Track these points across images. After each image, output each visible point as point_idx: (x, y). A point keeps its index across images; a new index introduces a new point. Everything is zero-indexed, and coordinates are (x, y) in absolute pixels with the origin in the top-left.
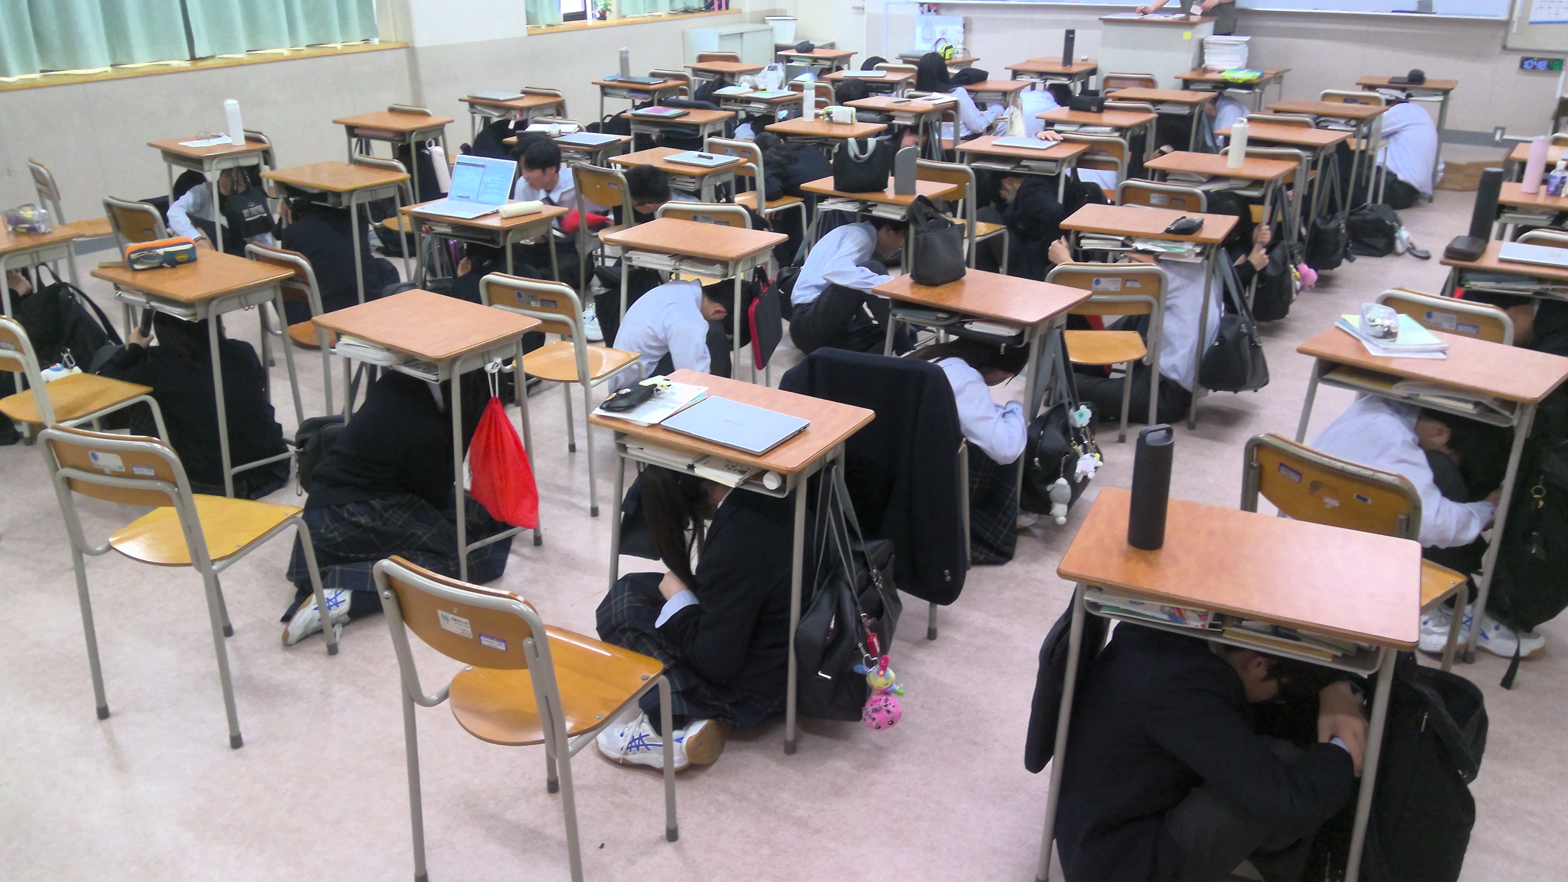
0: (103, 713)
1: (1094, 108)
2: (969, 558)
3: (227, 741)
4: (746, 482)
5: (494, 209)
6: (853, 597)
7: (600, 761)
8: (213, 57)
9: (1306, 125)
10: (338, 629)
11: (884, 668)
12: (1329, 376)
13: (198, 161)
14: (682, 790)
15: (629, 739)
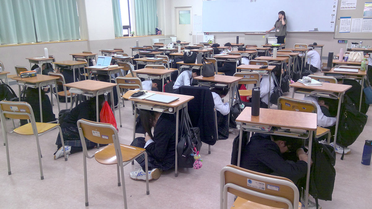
0: (10, 173)
1: (244, 50)
2: (218, 138)
3: (40, 178)
4: (165, 111)
5: (107, 67)
6: (190, 138)
7: (131, 180)
8: (42, 42)
9: (291, 52)
10: (68, 156)
11: (198, 154)
12: (297, 91)
13: (37, 62)
14: (150, 185)
15: (138, 173)
